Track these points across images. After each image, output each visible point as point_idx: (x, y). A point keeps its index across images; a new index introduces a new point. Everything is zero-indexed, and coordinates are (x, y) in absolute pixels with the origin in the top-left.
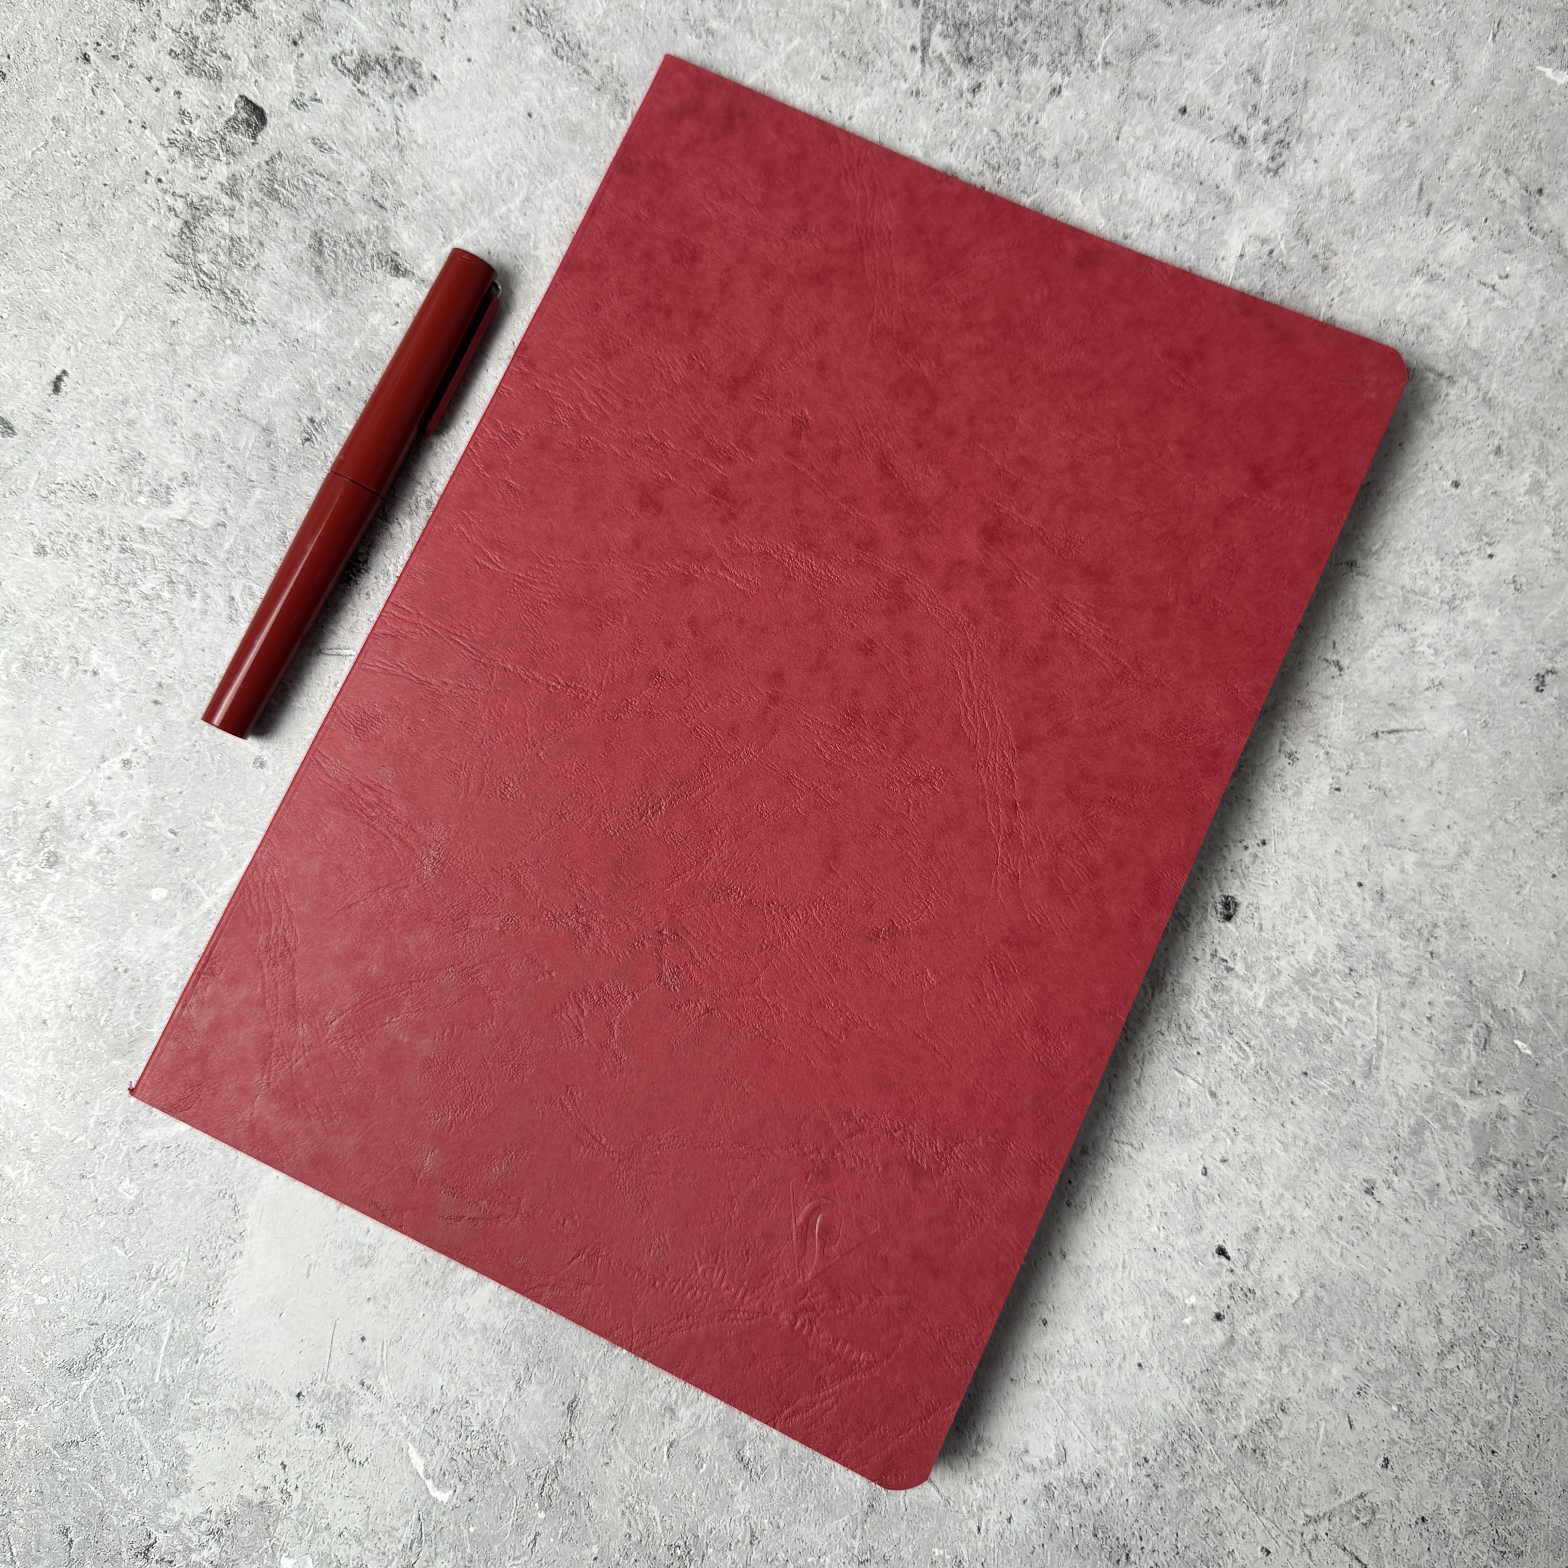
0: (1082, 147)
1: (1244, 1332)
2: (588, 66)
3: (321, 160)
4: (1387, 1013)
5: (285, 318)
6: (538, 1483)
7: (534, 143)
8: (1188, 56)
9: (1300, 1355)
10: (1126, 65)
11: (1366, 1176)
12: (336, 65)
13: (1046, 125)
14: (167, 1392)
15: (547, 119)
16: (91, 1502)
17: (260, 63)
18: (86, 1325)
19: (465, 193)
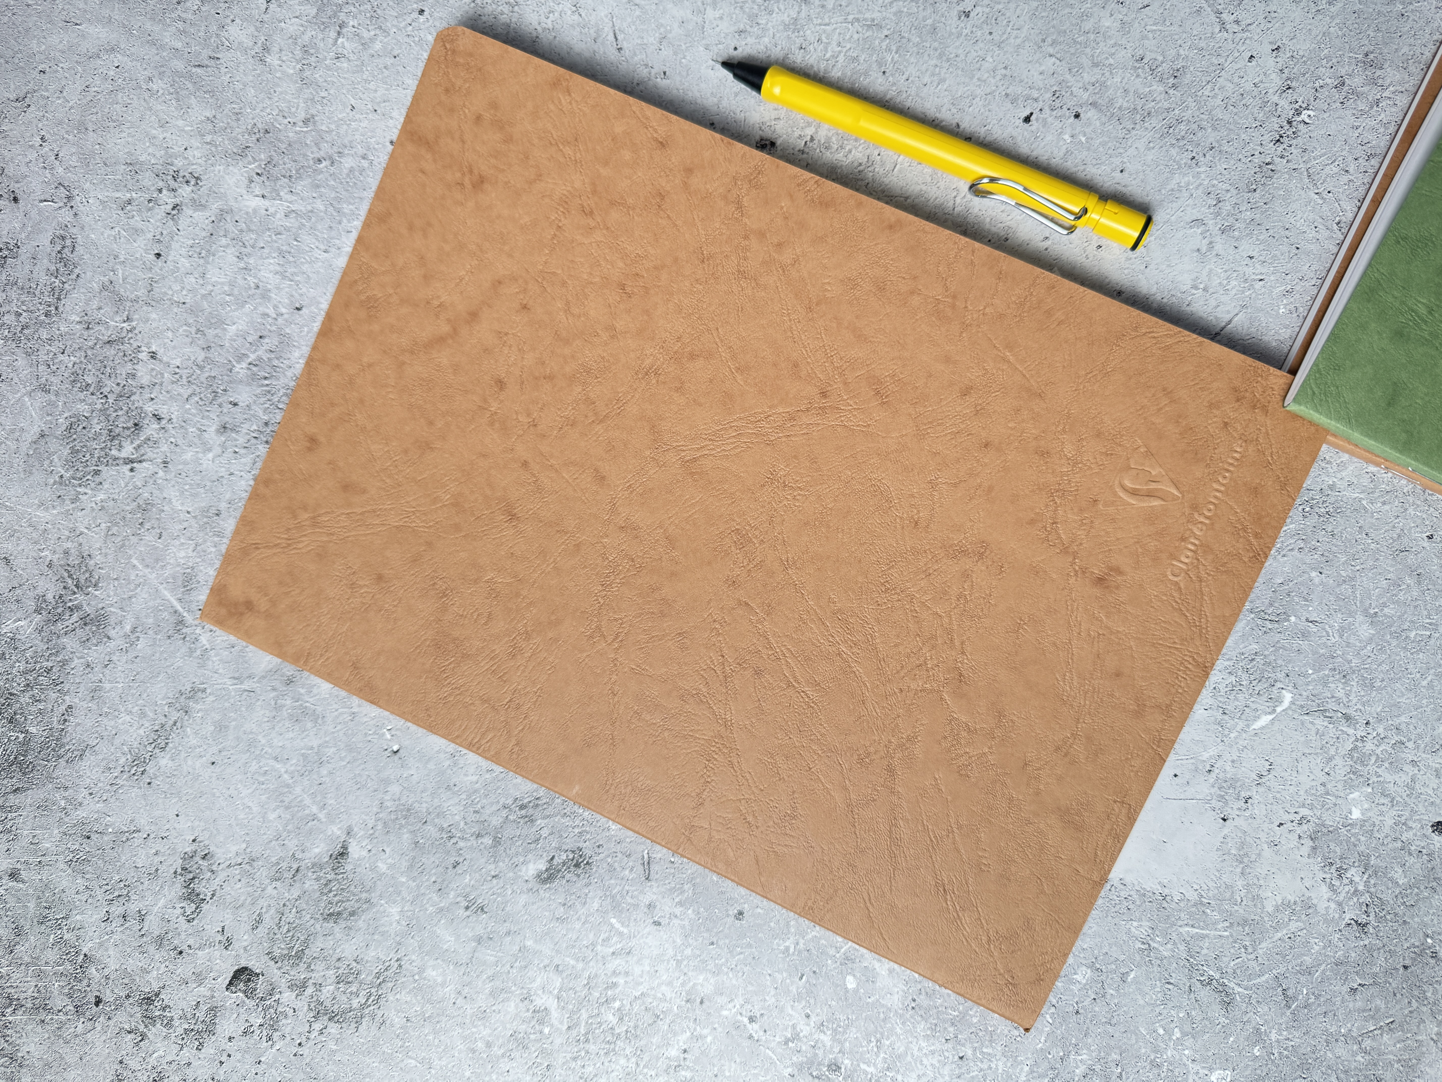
0: (193, 330)
1: (1086, 96)
2: (171, 722)
3: (269, 920)
4: (830, 18)
5: (393, 936)
6: (1269, 625)
7: (233, 758)
8: (116, 257)
9: (1098, 51)
10: (128, 304)
11: (956, 19)
12: (193, 919)
13: (179, 359)
14: (1236, 924)
15: (215, 749)
16: (1328, 973)
17: (200, 978)
18: (1192, 994)
19: (278, 807)
